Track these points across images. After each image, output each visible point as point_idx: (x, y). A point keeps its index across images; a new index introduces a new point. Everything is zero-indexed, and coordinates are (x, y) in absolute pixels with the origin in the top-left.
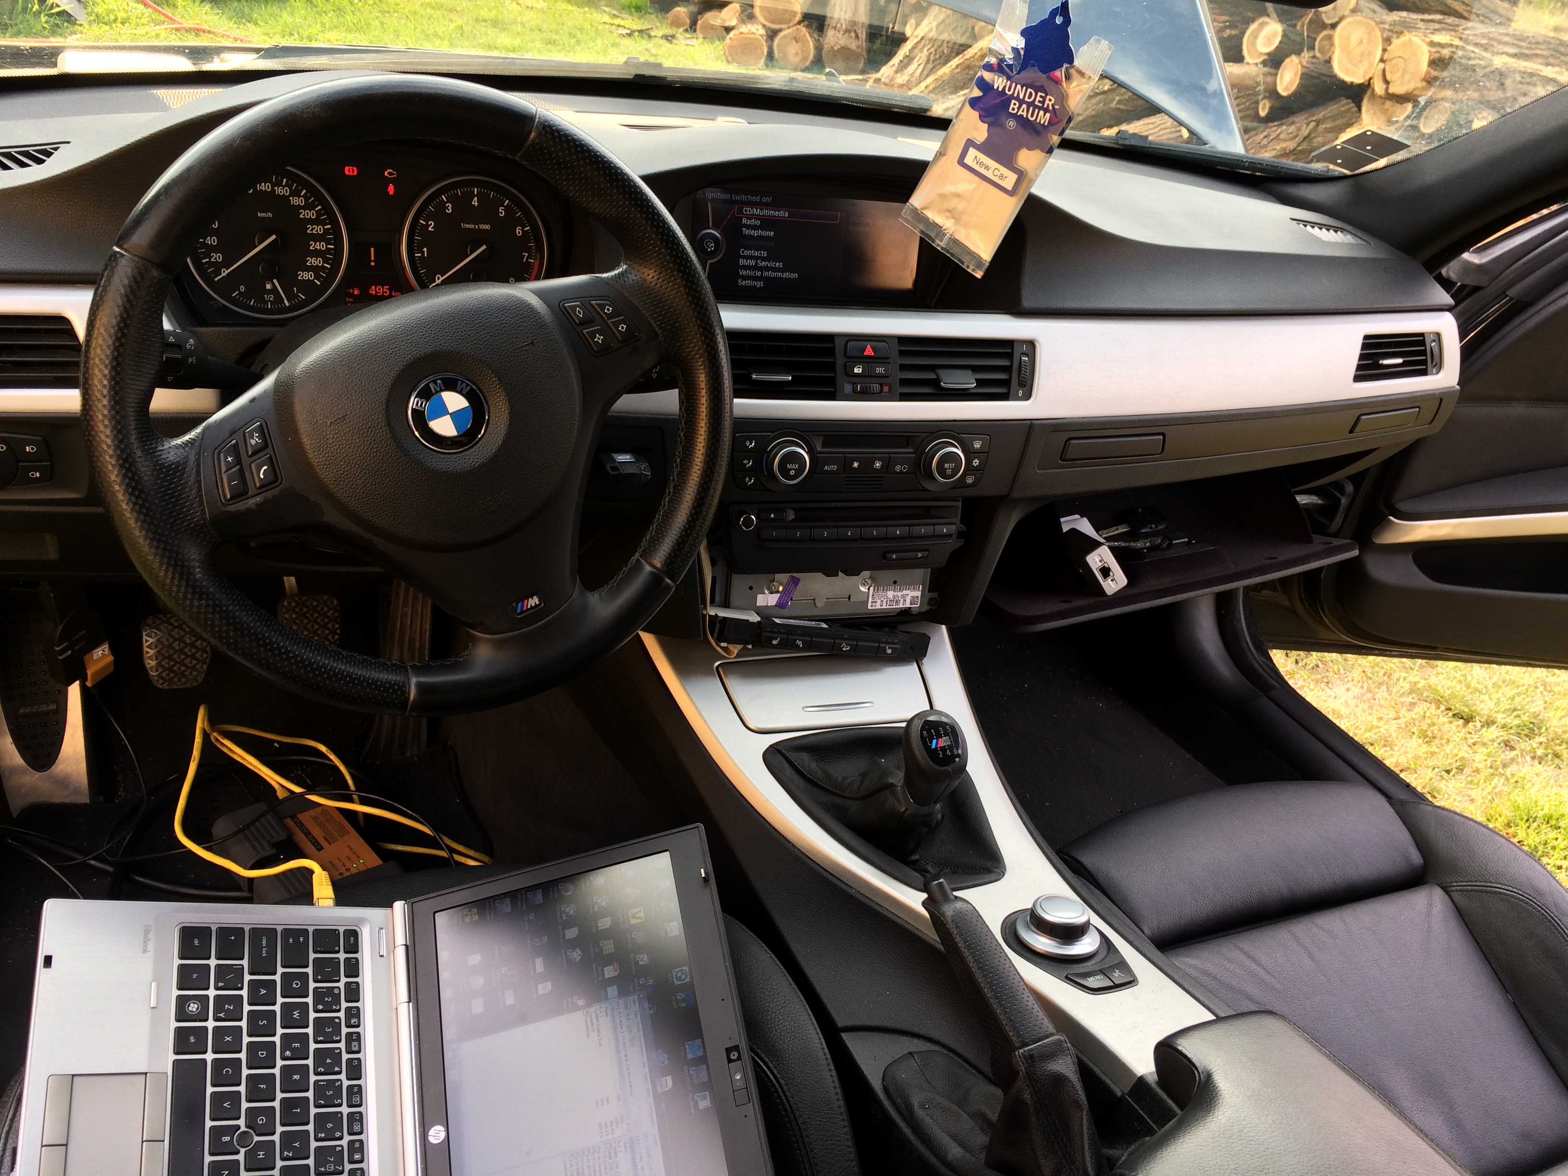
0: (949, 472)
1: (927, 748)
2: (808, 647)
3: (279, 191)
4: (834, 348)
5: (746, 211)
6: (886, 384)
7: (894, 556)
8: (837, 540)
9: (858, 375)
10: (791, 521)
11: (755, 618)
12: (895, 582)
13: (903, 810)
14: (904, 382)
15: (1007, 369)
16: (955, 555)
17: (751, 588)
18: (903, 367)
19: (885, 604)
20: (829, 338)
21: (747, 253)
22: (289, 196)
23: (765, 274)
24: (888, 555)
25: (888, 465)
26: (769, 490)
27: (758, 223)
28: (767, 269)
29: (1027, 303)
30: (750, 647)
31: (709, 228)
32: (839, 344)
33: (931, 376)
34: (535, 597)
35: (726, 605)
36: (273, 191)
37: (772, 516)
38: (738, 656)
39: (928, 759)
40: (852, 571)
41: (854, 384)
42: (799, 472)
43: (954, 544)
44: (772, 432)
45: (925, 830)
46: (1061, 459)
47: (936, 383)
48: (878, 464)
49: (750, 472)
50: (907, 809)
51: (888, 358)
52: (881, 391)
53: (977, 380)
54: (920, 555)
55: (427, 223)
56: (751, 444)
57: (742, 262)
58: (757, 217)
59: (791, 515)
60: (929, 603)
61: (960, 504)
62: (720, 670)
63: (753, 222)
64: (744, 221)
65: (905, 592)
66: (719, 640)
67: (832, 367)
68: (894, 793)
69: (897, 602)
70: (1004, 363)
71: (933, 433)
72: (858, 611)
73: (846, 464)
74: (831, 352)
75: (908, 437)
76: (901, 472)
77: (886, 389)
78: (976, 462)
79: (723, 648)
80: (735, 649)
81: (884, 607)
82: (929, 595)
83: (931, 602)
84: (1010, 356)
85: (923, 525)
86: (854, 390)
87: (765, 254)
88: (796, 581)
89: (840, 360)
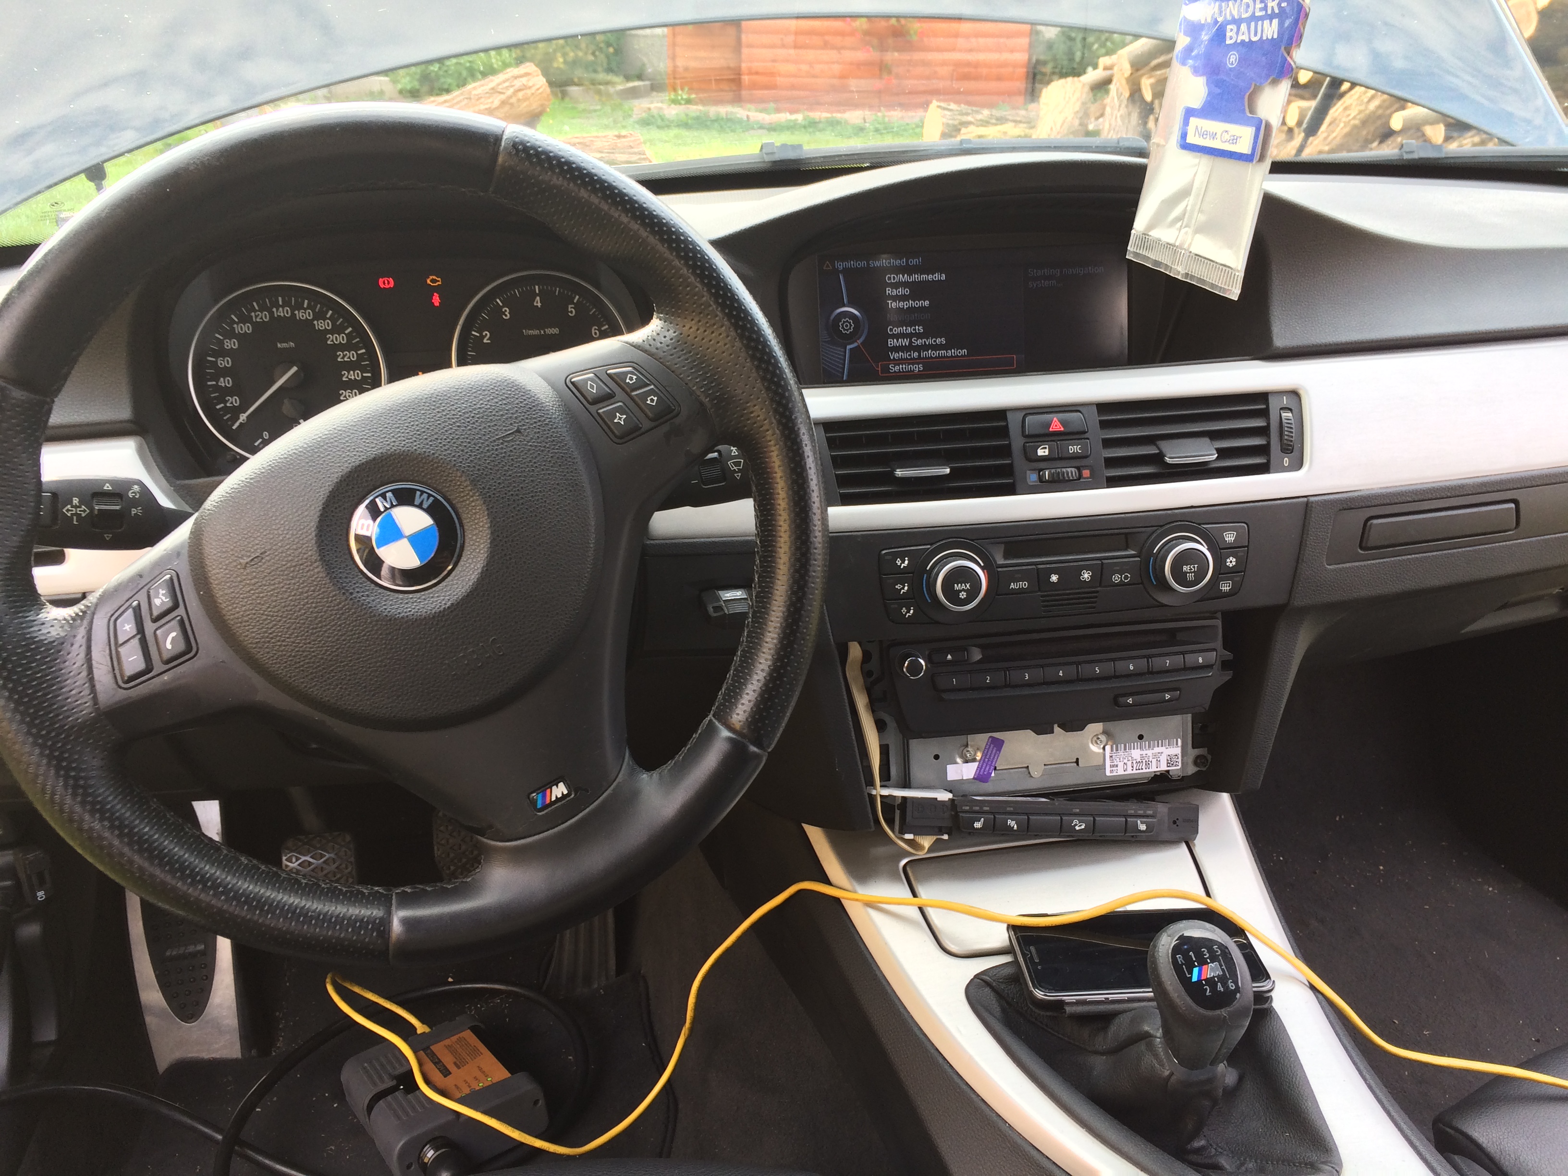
0: (1191, 577)
1: (1185, 981)
2: (1026, 830)
3: (300, 315)
4: (1007, 427)
5: (889, 278)
6: (1086, 467)
7: (1130, 701)
8: (1044, 683)
9: (1043, 459)
10: (979, 662)
11: (944, 796)
12: (1141, 737)
13: (1167, 1073)
14: (1110, 462)
15: (1264, 431)
16: (1222, 694)
17: (937, 757)
18: (1108, 443)
19: (1129, 768)
20: (999, 414)
21: (897, 330)
22: (313, 320)
23: (924, 354)
24: (1121, 700)
25: (1101, 572)
26: (937, 623)
27: (907, 291)
28: (926, 347)
29: (1280, 340)
30: (946, 837)
31: (844, 306)
32: (1014, 421)
33: (1151, 450)
34: (561, 785)
35: (906, 784)
36: (293, 315)
37: (949, 657)
38: (930, 850)
39: (1188, 999)
40: (1074, 725)
41: (1040, 471)
42: (973, 594)
43: (1217, 678)
44: (931, 544)
45: (1207, 1103)
46: (1361, 548)
47: (1158, 459)
48: (1086, 575)
49: (906, 600)
50: (1172, 1074)
51: (1085, 432)
52: (1080, 476)
53: (1219, 450)
54: (1168, 696)
55: (481, 334)
56: (903, 562)
57: (892, 343)
58: (905, 284)
59: (977, 655)
60: (1196, 763)
61: (1218, 623)
62: (908, 869)
63: (901, 291)
64: (888, 291)
65: (1157, 750)
66: (902, 831)
67: (1007, 451)
68: (1151, 1047)
69: (1148, 764)
70: (1259, 423)
71: (1161, 526)
72: (1094, 778)
73: (1040, 577)
74: (1004, 432)
75: (1126, 534)
76: (1122, 584)
77: (1086, 473)
78: (1231, 562)
79: (908, 842)
80: (926, 842)
81: (1129, 771)
82: (1193, 753)
83: (1197, 761)
84: (1264, 413)
85: (1167, 654)
86: (1041, 479)
87: (920, 329)
88: (998, 744)
89: (1017, 442)
